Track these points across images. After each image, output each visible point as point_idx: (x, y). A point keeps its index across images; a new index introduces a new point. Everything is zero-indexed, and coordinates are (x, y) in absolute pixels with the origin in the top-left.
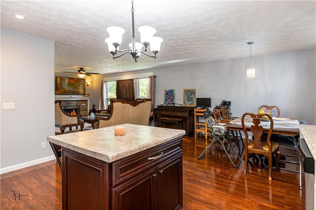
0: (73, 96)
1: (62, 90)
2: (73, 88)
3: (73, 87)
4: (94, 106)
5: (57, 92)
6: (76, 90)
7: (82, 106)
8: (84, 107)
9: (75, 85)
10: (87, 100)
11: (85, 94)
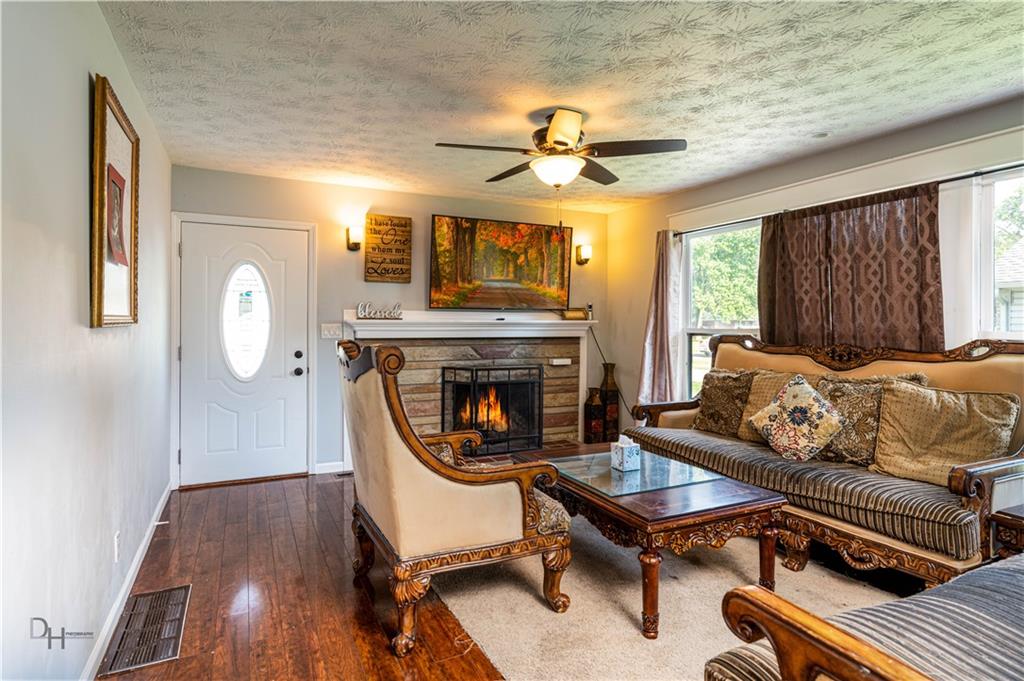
0: (510, 317)
1: (460, 284)
2: (511, 276)
3: (511, 269)
4: (609, 368)
5: (436, 296)
6: (525, 285)
7: (552, 366)
8: (564, 373)
9: (522, 258)
10: (576, 340)
11: (568, 309)
